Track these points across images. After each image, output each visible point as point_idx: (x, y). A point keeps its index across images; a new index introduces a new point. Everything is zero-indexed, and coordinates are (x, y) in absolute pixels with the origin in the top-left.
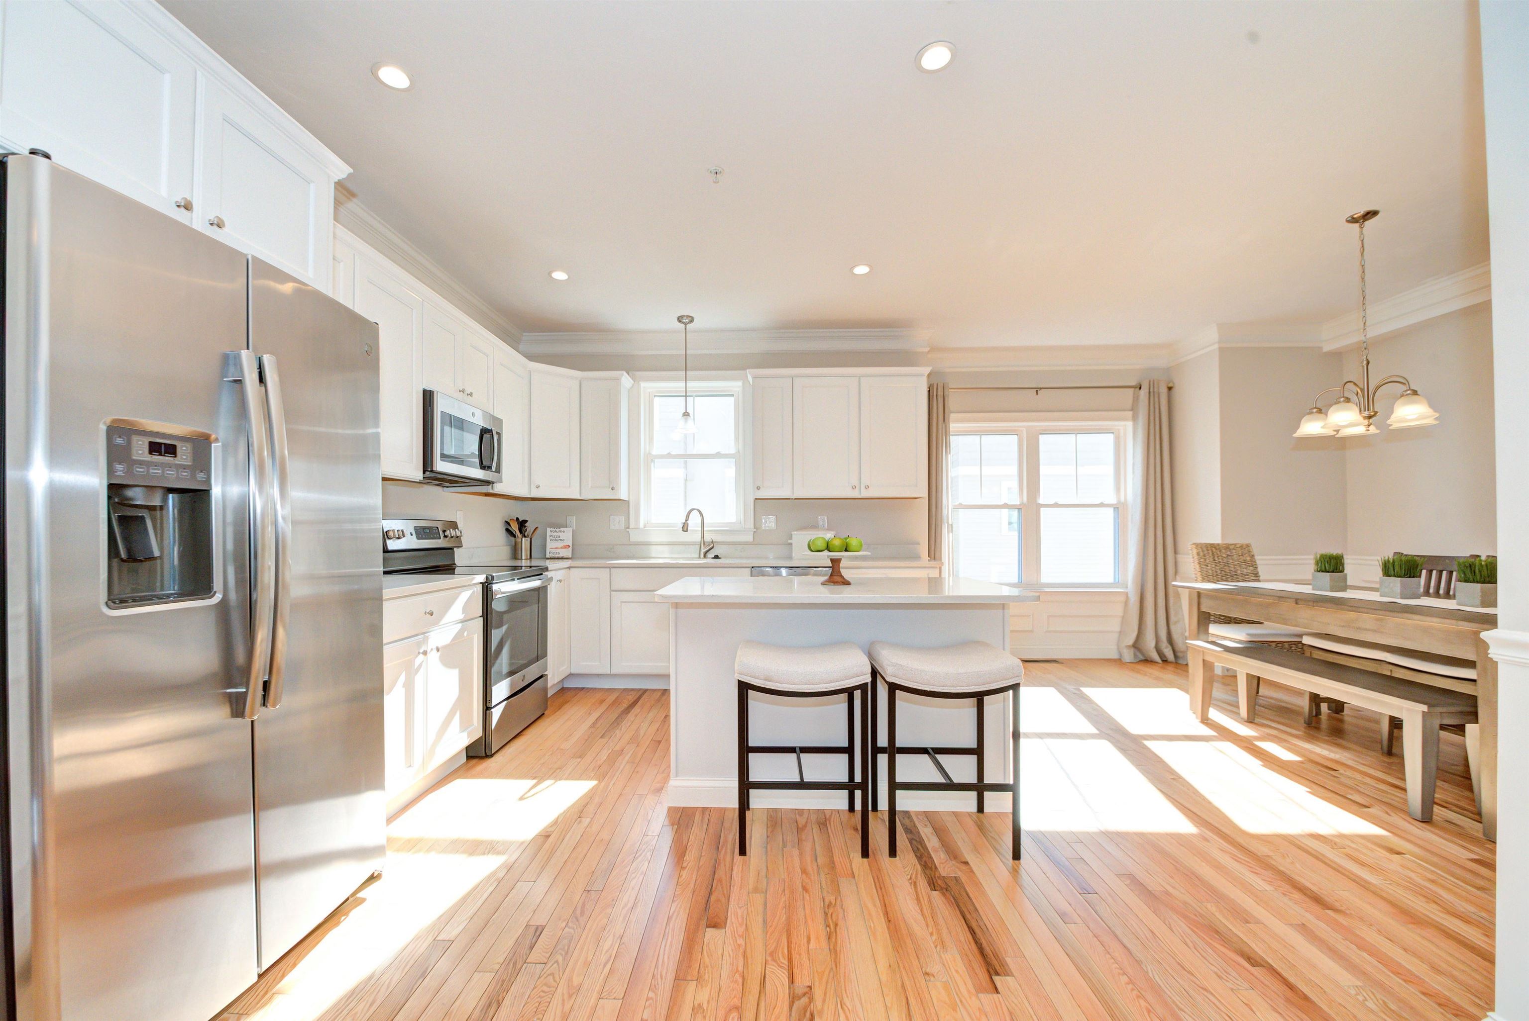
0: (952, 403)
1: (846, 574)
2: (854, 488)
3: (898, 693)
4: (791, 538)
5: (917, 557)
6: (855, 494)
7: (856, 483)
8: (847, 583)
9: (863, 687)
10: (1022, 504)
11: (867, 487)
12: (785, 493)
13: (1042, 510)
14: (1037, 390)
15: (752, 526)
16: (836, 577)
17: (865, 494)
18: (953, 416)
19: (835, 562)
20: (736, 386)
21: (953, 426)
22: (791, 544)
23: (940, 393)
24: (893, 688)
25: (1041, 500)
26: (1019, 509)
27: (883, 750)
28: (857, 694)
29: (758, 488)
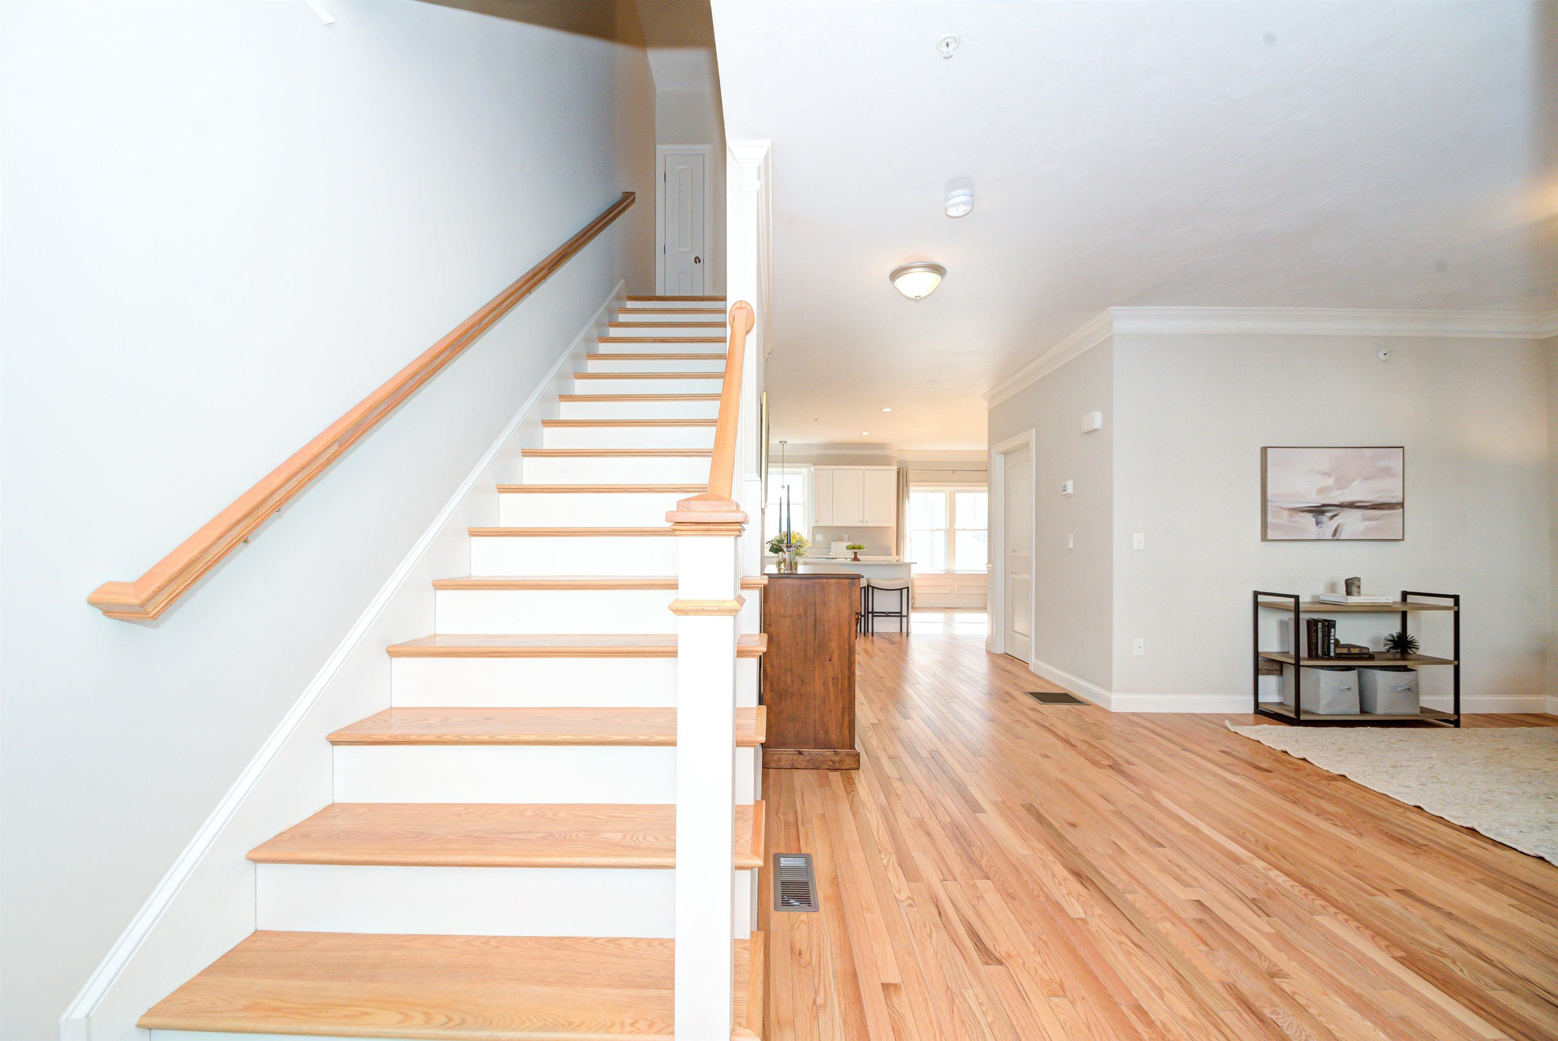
0: (911, 477)
1: (859, 557)
2: (861, 522)
3: (875, 589)
4: (830, 545)
5: (891, 555)
6: (861, 525)
7: (862, 520)
8: (859, 560)
9: (865, 587)
10: (947, 529)
11: (867, 522)
12: (829, 524)
13: (957, 531)
14: (954, 471)
15: (811, 539)
16: (856, 559)
17: (866, 525)
18: (911, 484)
19: (856, 553)
20: (804, 471)
21: (911, 489)
22: (830, 548)
23: (905, 472)
24: (873, 588)
25: (956, 527)
26: (945, 532)
27: (870, 613)
28: (863, 590)
29: (817, 522)
